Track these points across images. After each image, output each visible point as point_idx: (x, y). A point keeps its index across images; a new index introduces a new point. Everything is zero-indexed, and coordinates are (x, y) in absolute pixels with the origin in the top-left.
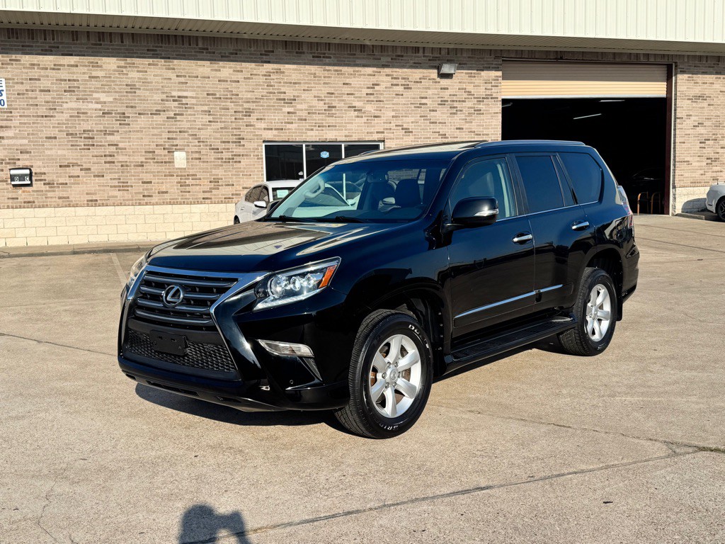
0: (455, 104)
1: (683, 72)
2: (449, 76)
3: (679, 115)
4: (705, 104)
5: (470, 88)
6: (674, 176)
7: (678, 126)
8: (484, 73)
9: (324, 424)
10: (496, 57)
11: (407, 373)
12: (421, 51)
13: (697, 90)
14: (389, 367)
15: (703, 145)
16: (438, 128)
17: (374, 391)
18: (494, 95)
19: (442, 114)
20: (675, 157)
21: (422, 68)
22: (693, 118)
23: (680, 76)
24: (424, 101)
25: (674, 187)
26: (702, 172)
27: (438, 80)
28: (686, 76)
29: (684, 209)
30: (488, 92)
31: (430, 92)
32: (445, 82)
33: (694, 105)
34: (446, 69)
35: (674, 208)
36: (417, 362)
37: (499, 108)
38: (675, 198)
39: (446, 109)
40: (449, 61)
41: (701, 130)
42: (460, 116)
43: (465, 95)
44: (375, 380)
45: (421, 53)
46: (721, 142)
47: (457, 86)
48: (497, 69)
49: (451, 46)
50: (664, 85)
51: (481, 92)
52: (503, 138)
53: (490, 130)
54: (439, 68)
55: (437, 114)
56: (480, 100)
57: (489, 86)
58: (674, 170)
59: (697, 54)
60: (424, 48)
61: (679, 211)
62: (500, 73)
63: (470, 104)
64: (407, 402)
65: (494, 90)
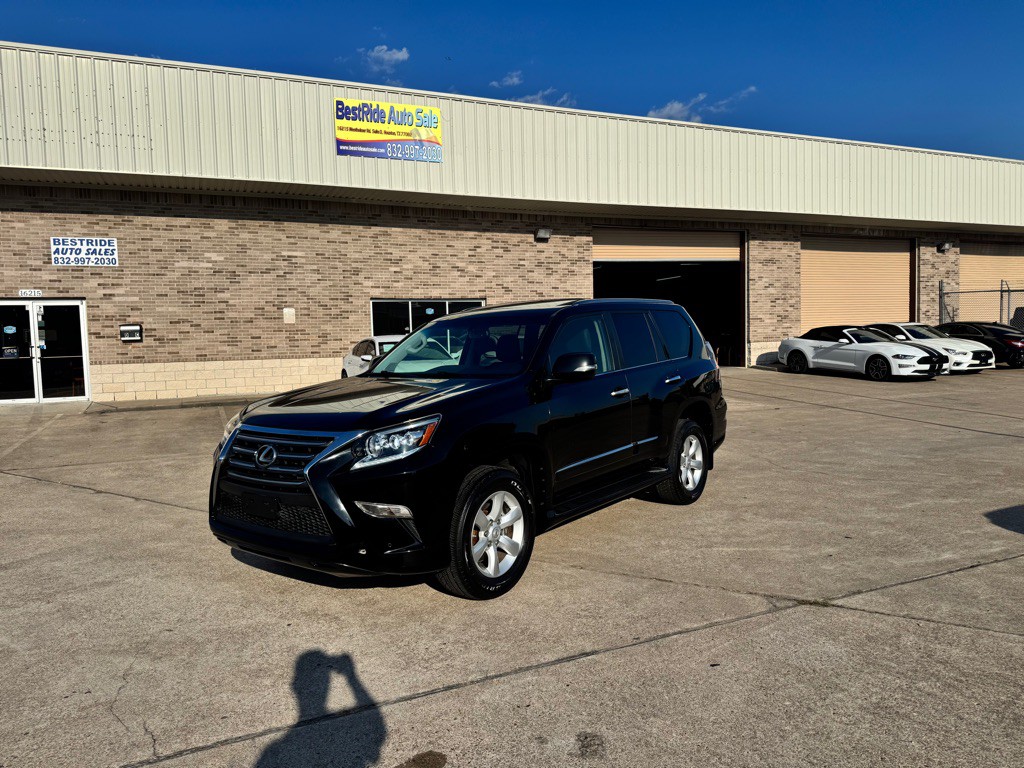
0: (551, 266)
1: (754, 239)
2: (545, 240)
3: (751, 277)
4: (775, 267)
5: (564, 251)
6: (748, 332)
7: (751, 287)
8: (576, 238)
9: (425, 585)
10: (587, 224)
11: (510, 530)
12: (519, 217)
13: (767, 255)
14: (491, 525)
15: (773, 304)
16: (535, 287)
17: (476, 549)
18: (586, 258)
19: (538, 275)
20: (749, 314)
21: (519, 232)
22: (764, 280)
23: (752, 242)
24: (522, 263)
25: (749, 342)
26: (773, 328)
27: (535, 243)
28: (757, 242)
29: (758, 362)
30: (581, 255)
31: (527, 254)
32: (541, 246)
33: (765, 268)
34: (542, 234)
35: (750, 360)
36: (519, 518)
37: (590, 269)
38: (750, 352)
39: (542, 270)
40: (545, 227)
41: (771, 290)
42: (556, 276)
43: (560, 258)
44: (477, 539)
45: (519, 220)
46: (790, 301)
47: (552, 250)
48: (588, 235)
49: (547, 214)
50: (738, 250)
51: (575, 255)
52: (595, 297)
53: (584, 288)
54: (535, 233)
55: (535, 274)
56: (574, 262)
57: (581, 250)
58: (748, 326)
59: (767, 222)
60: (521, 215)
61: (754, 363)
62: (591, 239)
63: (565, 266)
64: (510, 559)
65: (586, 253)
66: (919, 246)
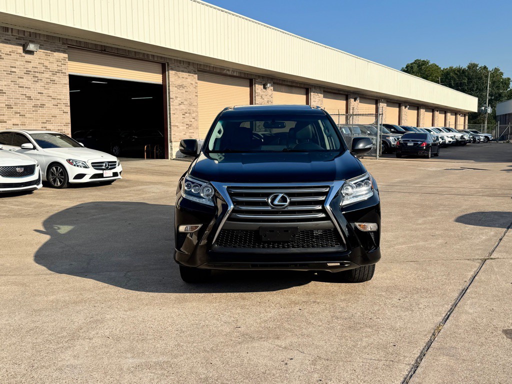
0: (37, 75)
1: (172, 69)
2: (31, 53)
3: (171, 97)
4: (184, 91)
5: (47, 63)
6: (171, 135)
7: (171, 103)
8: (56, 54)
10: (63, 43)
12: (10, 31)
13: (179, 82)
15: (184, 116)
16: (25, 91)
18: (64, 71)
19: (27, 81)
20: (170, 122)
21: (11, 44)
22: (179, 99)
23: (171, 72)
24: (13, 70)
25: (171, 142)
26: (184, 133)
27: (24, 54)
28: (174, 72)
29: (177, 156)
30: (59, 68)
31: (18, 63)
32: (28, 57)
33: (179, 90)
34: (31, 47)
35: (172, 155)
37: (67, 81)
38: (172, 149)
39: (30, 77)
40: (32, 42)
41: (182, 107)
42: (40, 84)
43: (43, 69)
45: (10, 33)
46: (193, 115)
47: (37, 61)
48: (64, 52)
49: (32, 31)
50: (161, 76)
51: (54, 67)
54: (24, 46)
55: (24, 80)
56: (54, 73)
57: (60, 64)
58: (171, 131)
59: (179, 59)
60: (12, 29)
61: (174, 157)
62: (66, 55)
63: (47, 76)
65: (63, 67)
66: (255, 84)
